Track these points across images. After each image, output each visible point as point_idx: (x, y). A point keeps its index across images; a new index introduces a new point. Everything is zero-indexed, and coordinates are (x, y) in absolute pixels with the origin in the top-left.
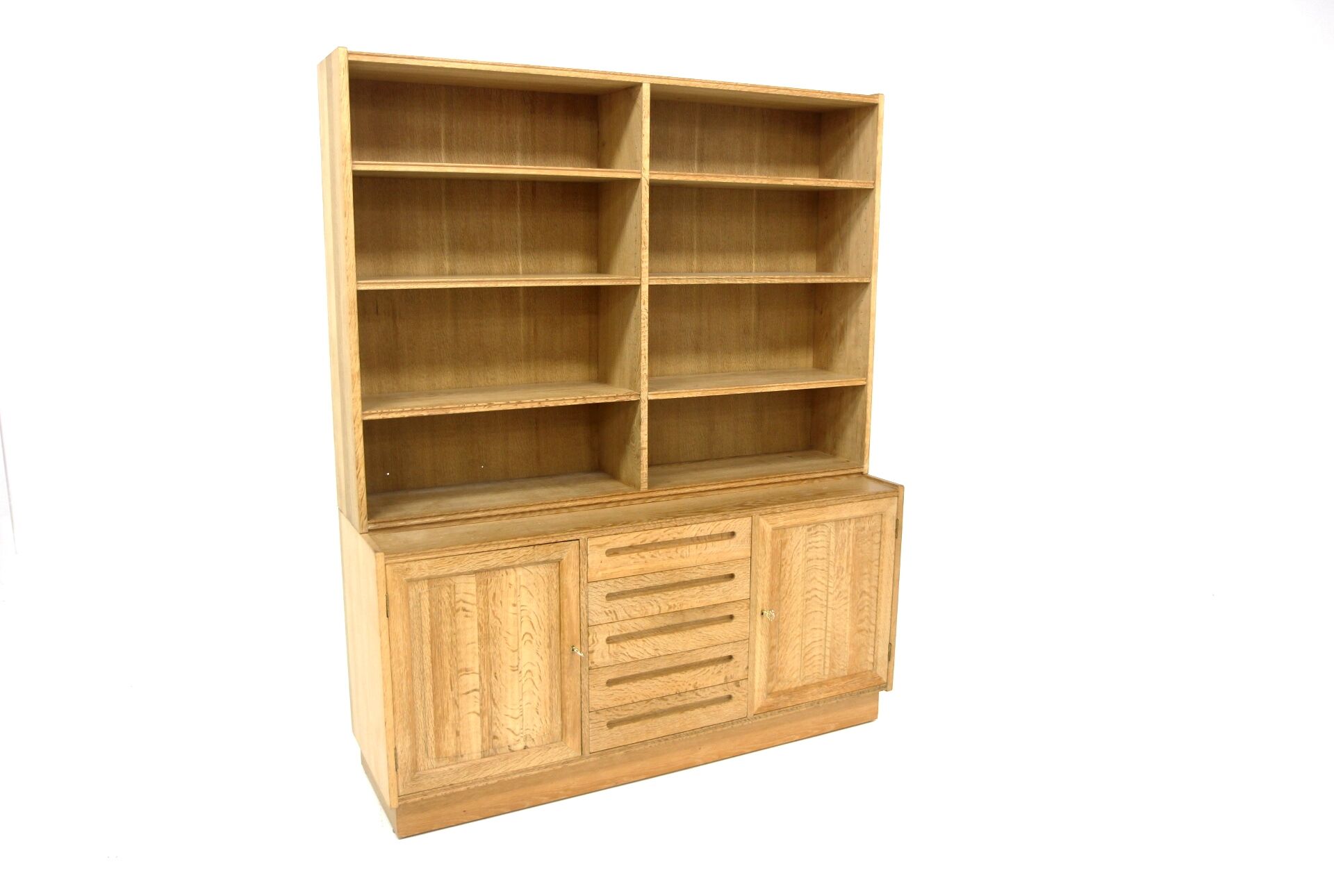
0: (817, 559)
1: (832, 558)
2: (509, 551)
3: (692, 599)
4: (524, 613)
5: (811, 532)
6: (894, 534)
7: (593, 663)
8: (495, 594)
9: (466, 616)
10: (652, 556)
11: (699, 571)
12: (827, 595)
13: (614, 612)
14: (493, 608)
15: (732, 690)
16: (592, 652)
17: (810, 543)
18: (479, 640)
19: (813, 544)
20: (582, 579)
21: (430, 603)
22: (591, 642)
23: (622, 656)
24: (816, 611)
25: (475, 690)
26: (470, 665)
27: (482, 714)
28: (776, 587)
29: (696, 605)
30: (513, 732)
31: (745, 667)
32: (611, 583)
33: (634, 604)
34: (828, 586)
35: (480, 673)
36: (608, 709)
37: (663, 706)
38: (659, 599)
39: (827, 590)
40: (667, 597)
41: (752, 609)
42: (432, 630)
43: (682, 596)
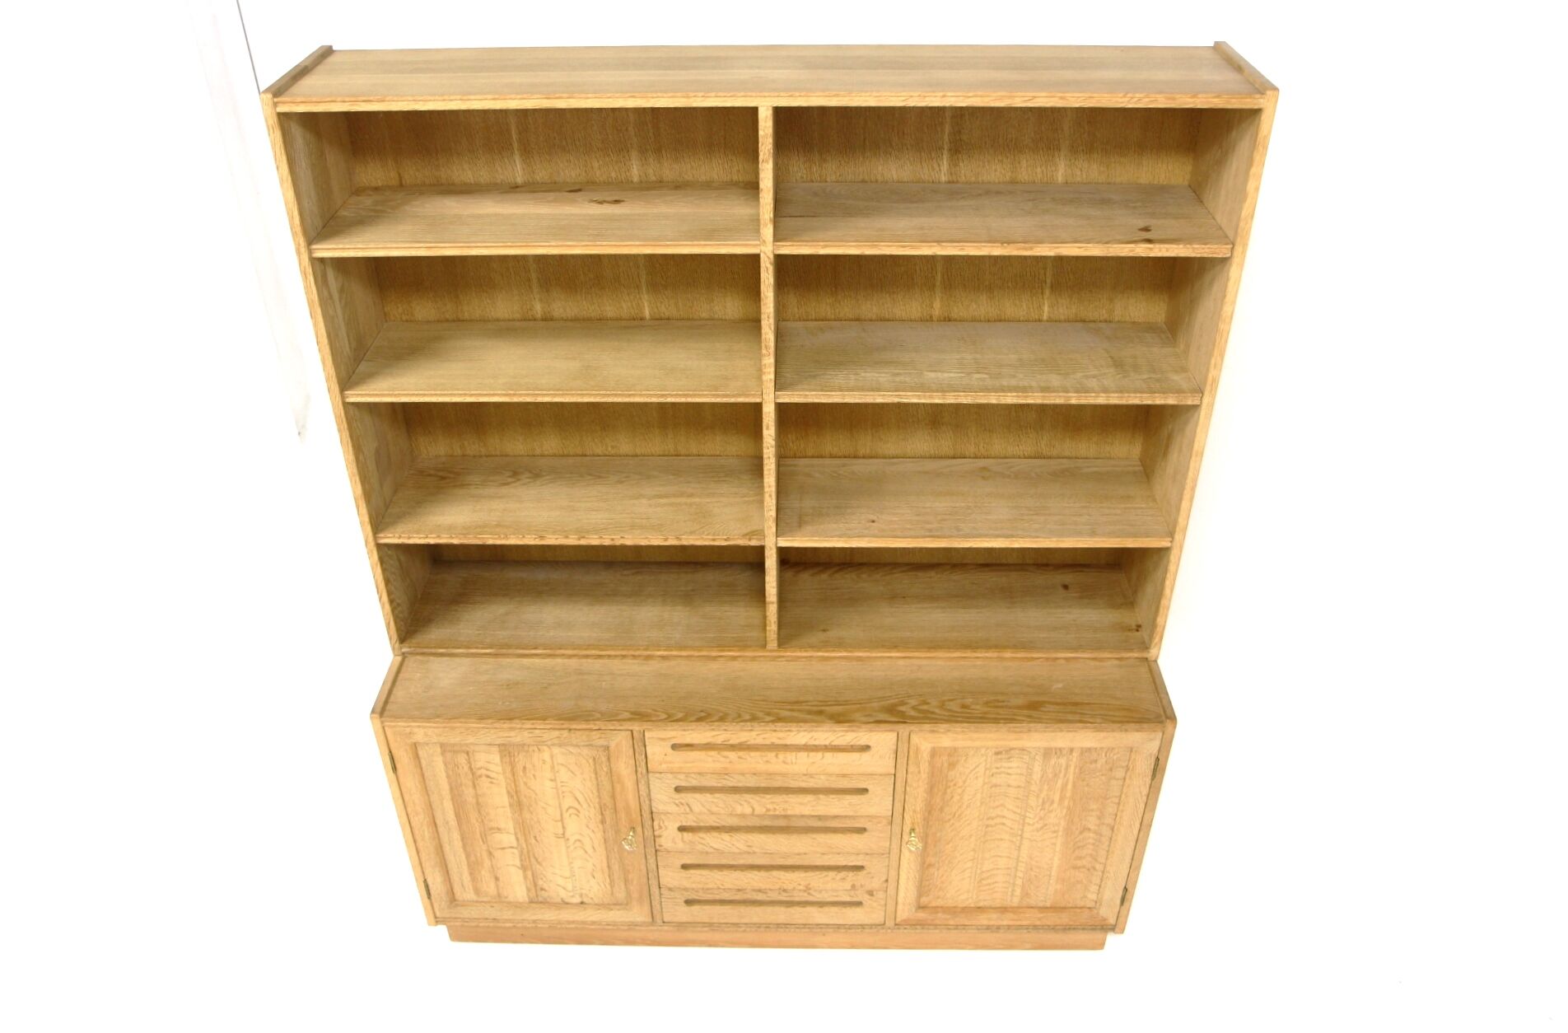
0: (1009, 786)
1: (1034, 788)
2: (537, 731)
3: (801, 807)
4: (564, 789)
5: (999, 757)
6: (1150, 774)
7: (660, 846)
8: (525, 768)
9: (492, 783)
10: (740, 757)
11: (812, 780)
12: (1023, 826)
13: (687, 804)
14: (525, 780)
15: (865, 898)
16: (660, 836)
17: (997, 768)
18: (511, 805)
19: (1002, 770)
20: (639, 769)
21: (445, 765)
22: (656, 827)
23: (701, 846)
24: (1002, 840)
25: (512, 847)
26: (502, 826)
27: (524, 868)
28: (939, 807)
29: (807, 813)
30: (564, 888)
31: (884, 879)
32: (682, 777)
33: (715, 800)
34: (1025, 817)
35: (516, 834)
36: (686, 889)
37: (760, 897)
38: (751, 800)
39: (1024, 820)
40: (764, 800)
41: (897, 829)
42: (451, 789)
43: (786, 802)
